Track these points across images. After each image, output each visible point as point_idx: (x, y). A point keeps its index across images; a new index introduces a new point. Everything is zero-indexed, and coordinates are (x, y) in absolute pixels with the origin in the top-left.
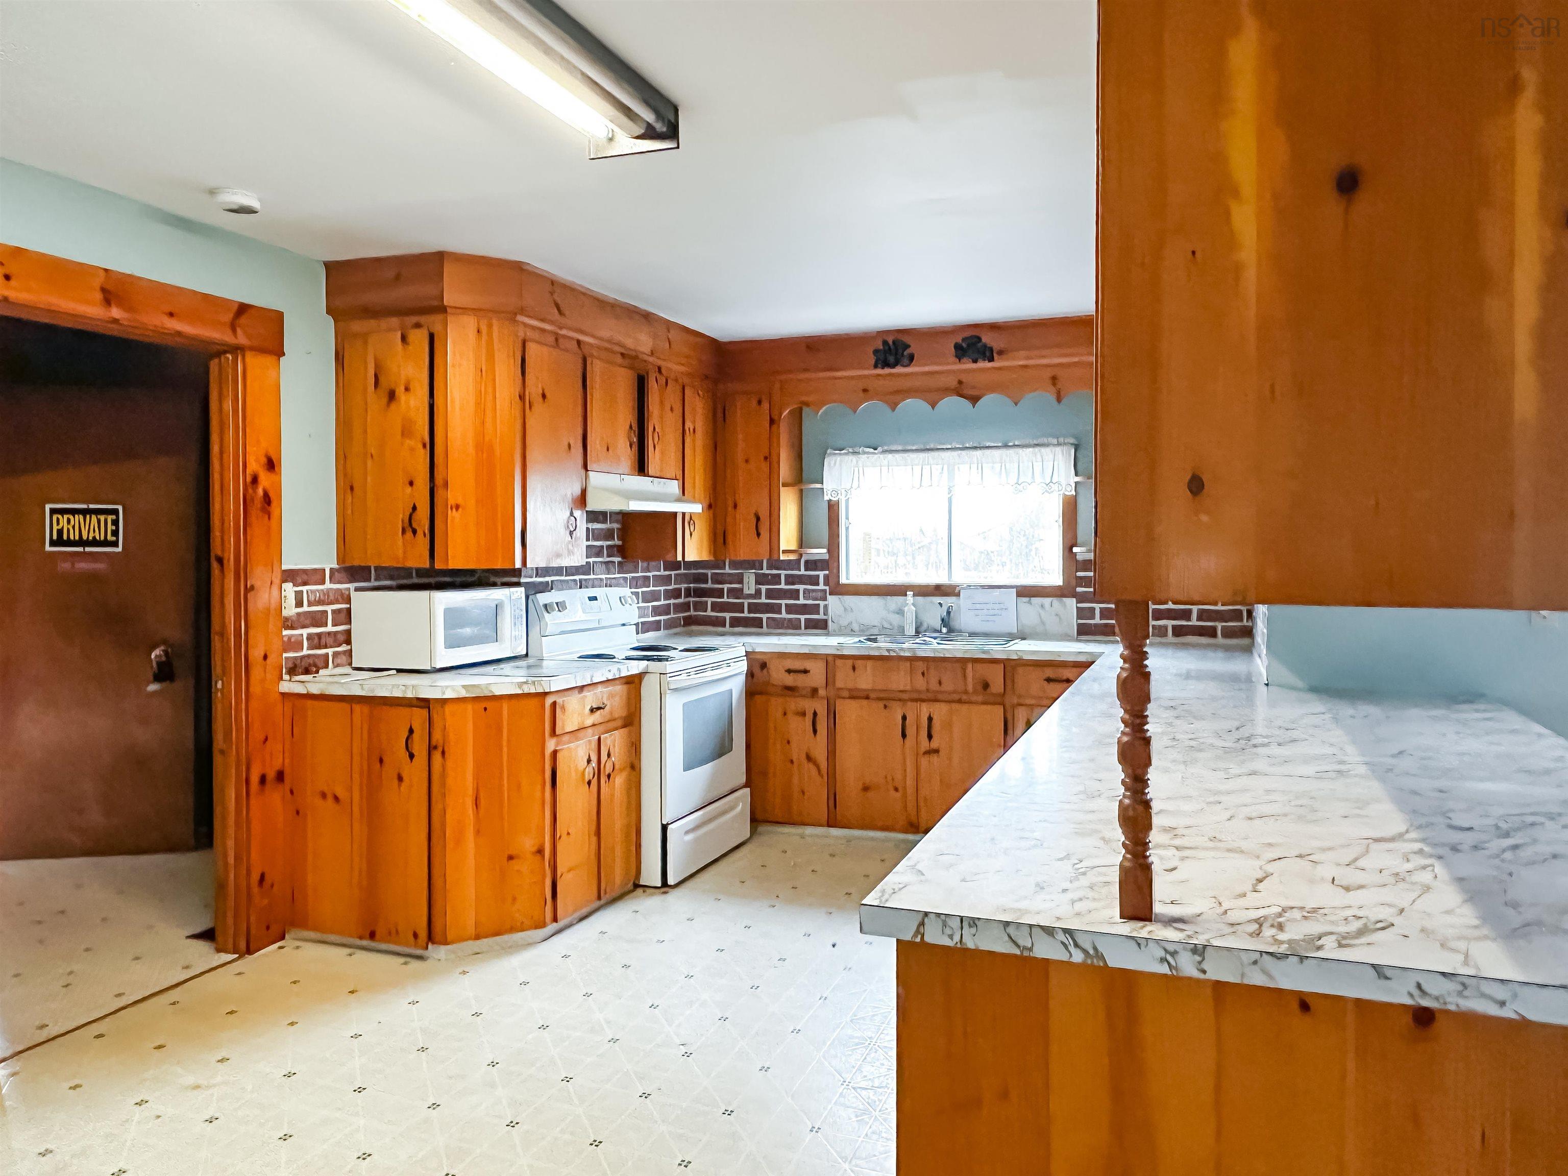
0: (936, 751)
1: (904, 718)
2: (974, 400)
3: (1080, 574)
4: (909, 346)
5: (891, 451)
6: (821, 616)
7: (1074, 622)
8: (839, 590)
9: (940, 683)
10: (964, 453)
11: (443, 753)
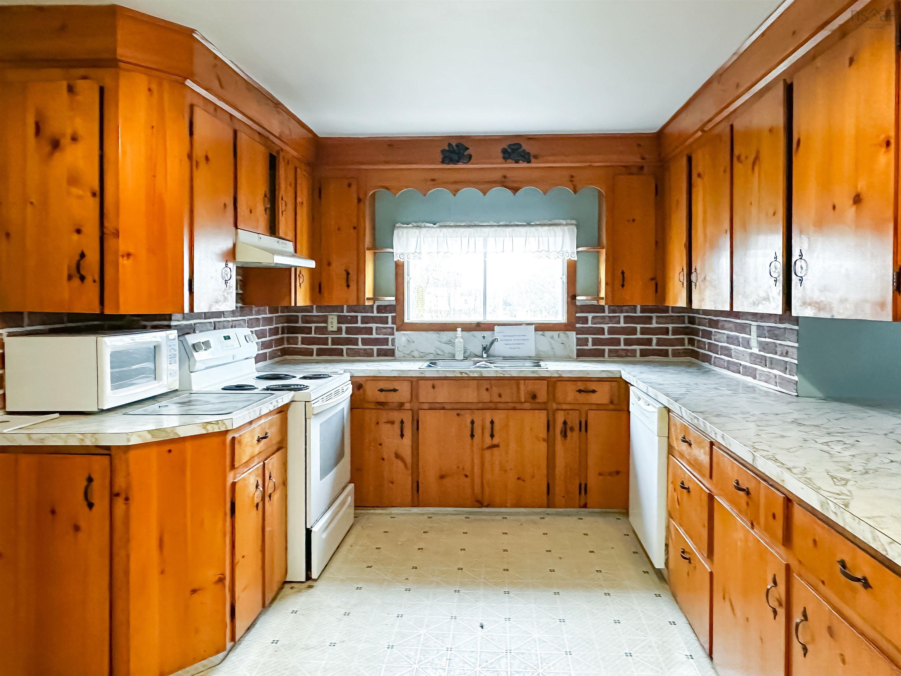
0: (497, 446)
1: (473, 422)
2: (515, 190)
3: (578, 315)
4: (467, 149)
5: (445, 226)
6: (390, 347)
7: (575, 348)
8: (403, 326)
9: (500, 396)
10: (499, 229)
11: (127, 499)
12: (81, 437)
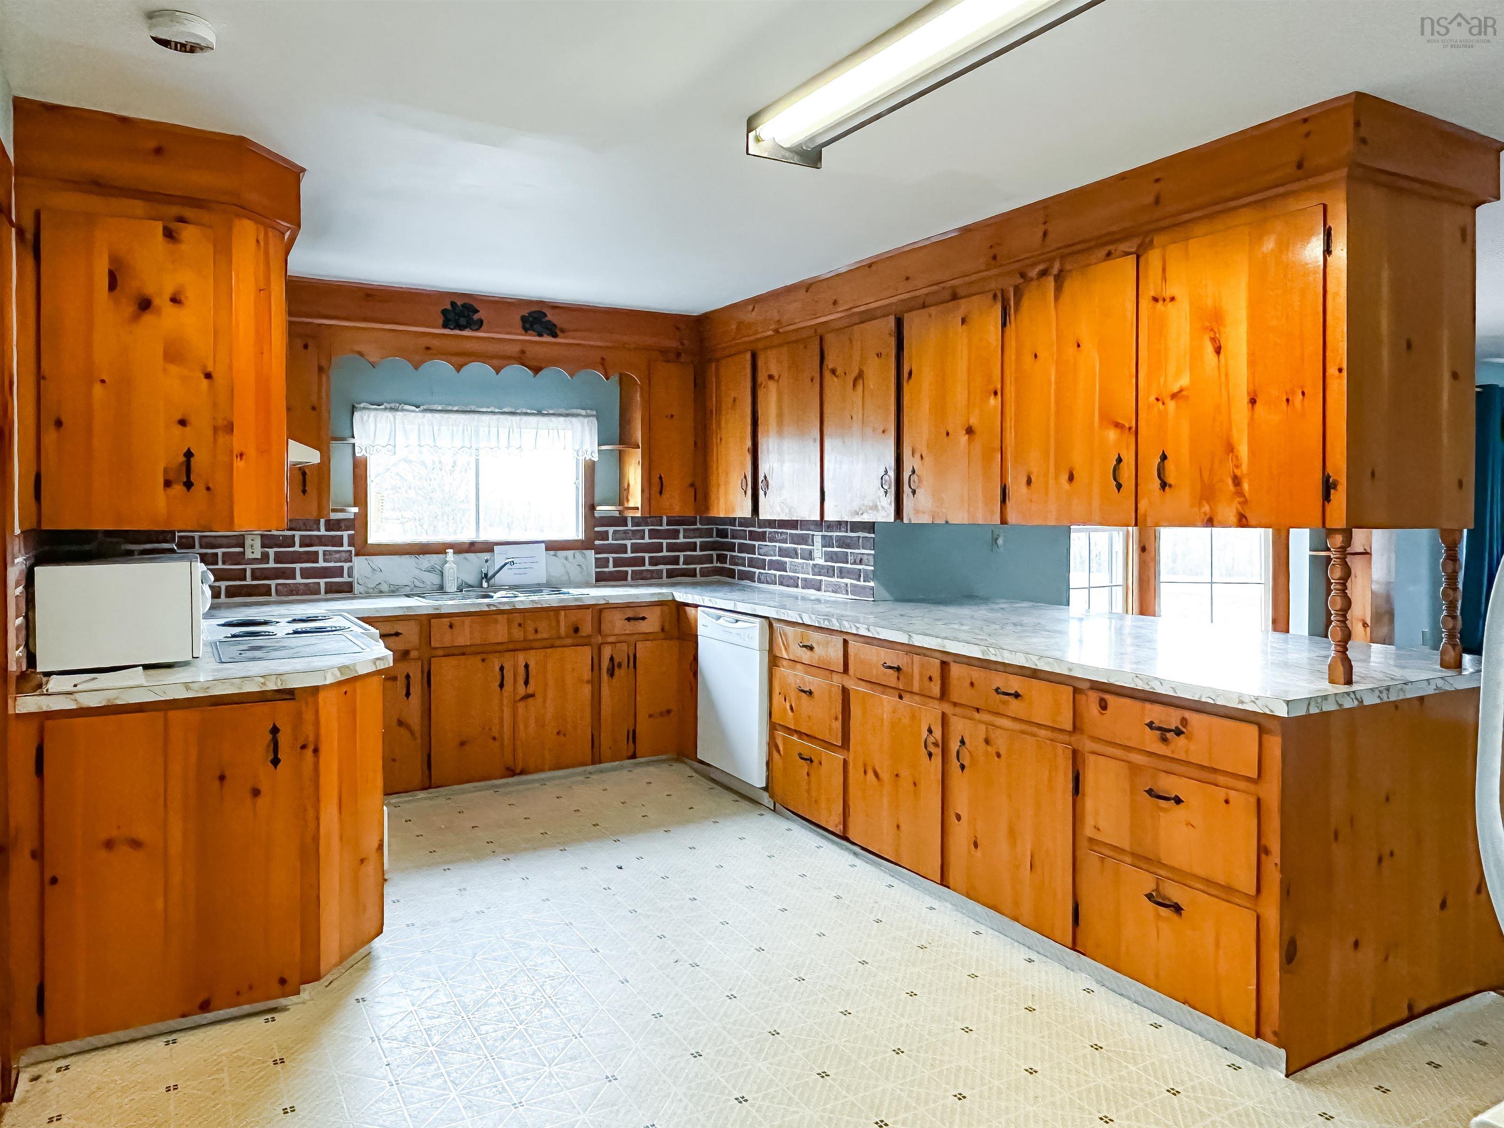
0: (533, 695)
1: (502, 669)
2: (536, 370)
3: (597, 529)
4: (477, 311)
5: (432, 411)
6: (345, 579)
7: (593, 570)
8: (364, 549)
9: (536, 631)
10: (502, 417)
11: (316, 751)
12: (262, 680)
